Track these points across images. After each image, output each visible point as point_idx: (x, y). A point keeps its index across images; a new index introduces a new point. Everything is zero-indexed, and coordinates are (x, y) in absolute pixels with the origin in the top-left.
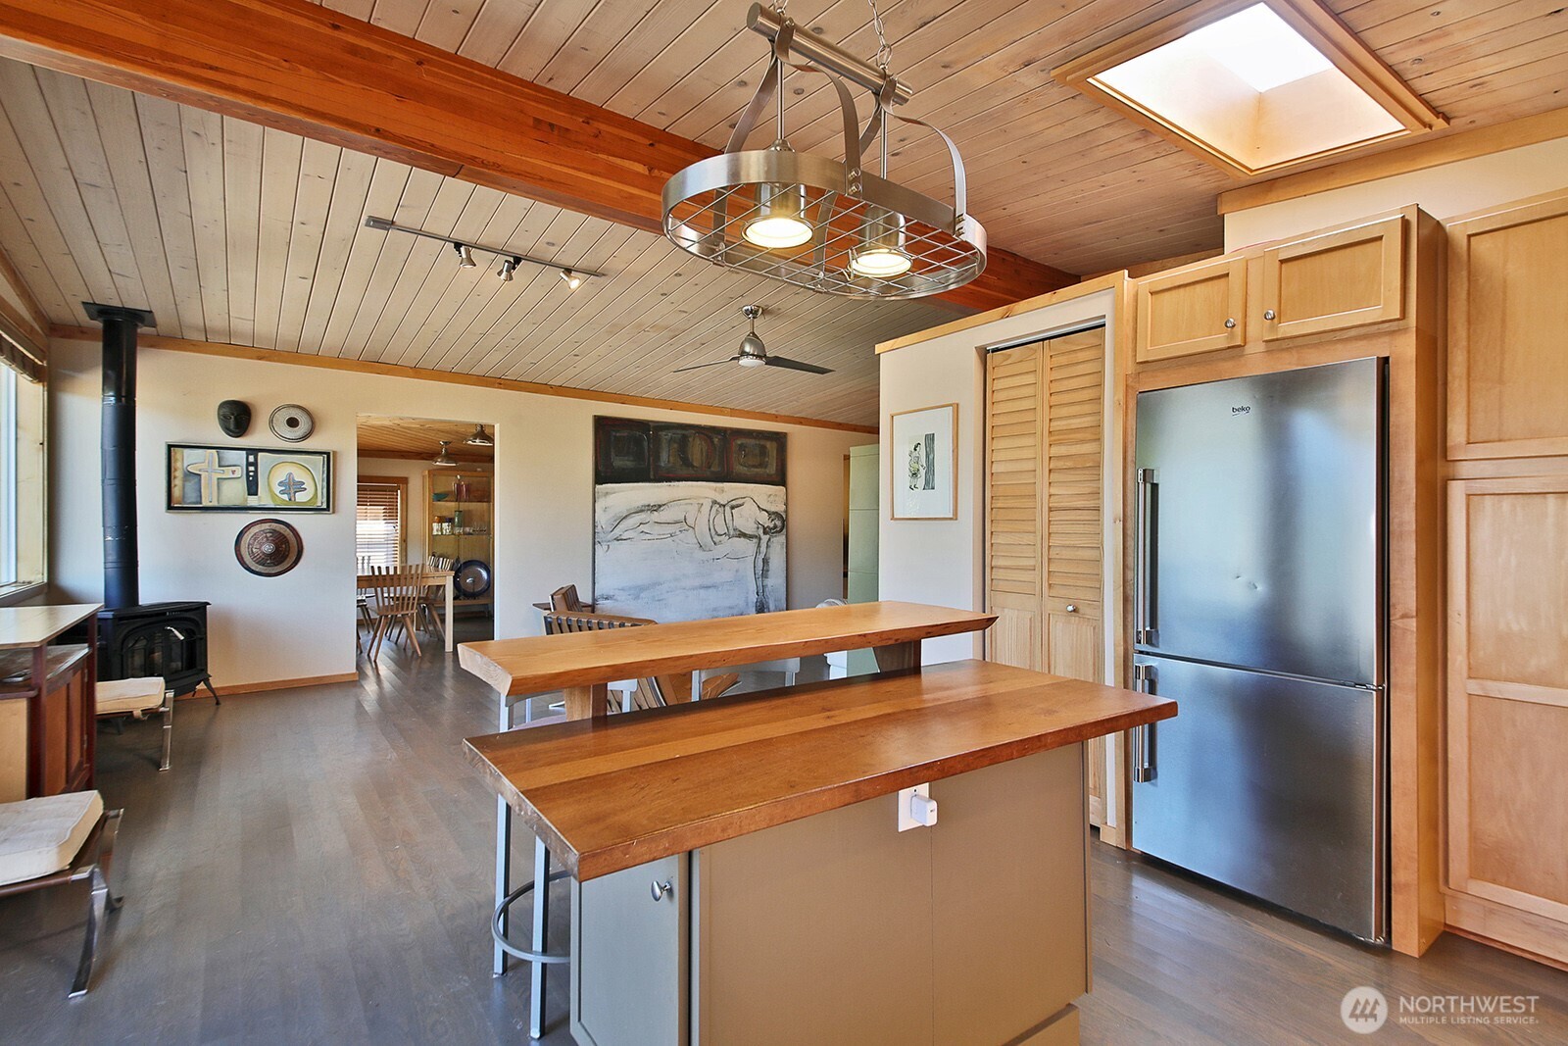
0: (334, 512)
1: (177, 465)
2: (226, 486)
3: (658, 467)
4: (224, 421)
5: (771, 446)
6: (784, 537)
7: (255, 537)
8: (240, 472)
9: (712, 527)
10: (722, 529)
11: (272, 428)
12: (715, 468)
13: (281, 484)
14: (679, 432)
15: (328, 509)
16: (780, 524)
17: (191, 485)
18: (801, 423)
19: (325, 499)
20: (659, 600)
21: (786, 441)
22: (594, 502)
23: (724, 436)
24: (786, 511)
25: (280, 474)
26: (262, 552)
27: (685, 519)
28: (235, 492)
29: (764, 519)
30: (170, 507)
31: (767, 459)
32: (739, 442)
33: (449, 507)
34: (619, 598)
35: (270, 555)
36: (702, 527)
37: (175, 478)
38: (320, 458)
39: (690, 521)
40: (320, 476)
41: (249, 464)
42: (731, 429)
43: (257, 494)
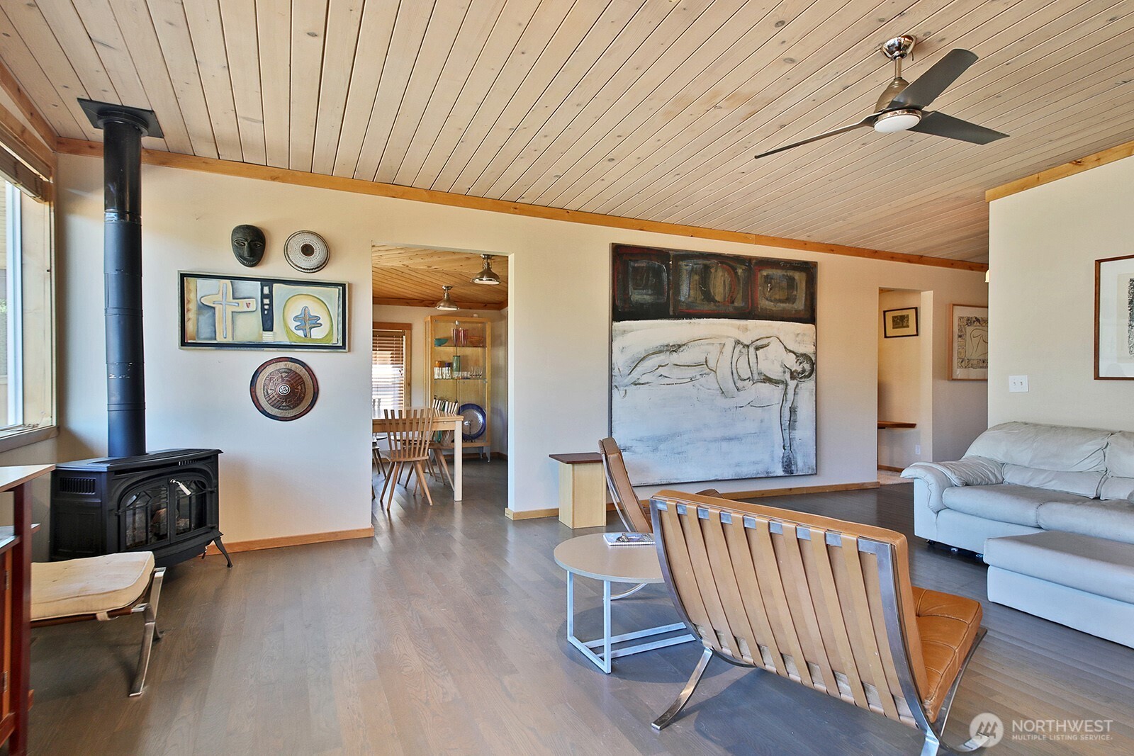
0: (349, 351)
1: (190, 296)
2: (241, 320)
3: (677, 302)
4: (237, 246)
5: (799, 277)
6: (814, 382)
7: (270, 378)
8: (255, 305)
9: (735, 371)
10: (745, 373)
11: (287, 256)
12: (739, 303)
13: (296, 319)
14: (700, 262)
15: (343, 347)
16: (809, 367)
17: (205, 318)
18: (832, 251)
19: (341, 336)
20: (679, 453)
21: (816, 272)
22: (611, 341)
23: (749, 266)
24: (815, 353)
25: (295, 309)
26: (279, 396)
27: (706, 362)
28: (249, 327)
29: (791, 361)
30: (183, 343)
31: (795, 293)
32: (765, 273)
33: (448, 352)
34: (637, 450)
35: (286, 397)
36: (724, 370)
37: (188, 310)
38: (335, 291)
39: (712, 364)
40: (336, 311)
41: (263, 296)
42: (756, 258)
43: (272, 330)
